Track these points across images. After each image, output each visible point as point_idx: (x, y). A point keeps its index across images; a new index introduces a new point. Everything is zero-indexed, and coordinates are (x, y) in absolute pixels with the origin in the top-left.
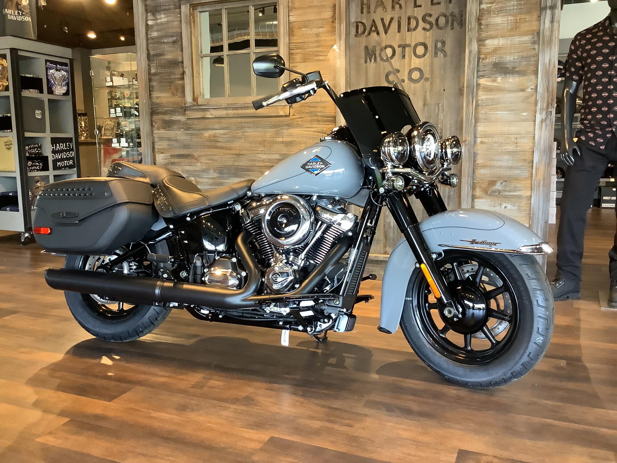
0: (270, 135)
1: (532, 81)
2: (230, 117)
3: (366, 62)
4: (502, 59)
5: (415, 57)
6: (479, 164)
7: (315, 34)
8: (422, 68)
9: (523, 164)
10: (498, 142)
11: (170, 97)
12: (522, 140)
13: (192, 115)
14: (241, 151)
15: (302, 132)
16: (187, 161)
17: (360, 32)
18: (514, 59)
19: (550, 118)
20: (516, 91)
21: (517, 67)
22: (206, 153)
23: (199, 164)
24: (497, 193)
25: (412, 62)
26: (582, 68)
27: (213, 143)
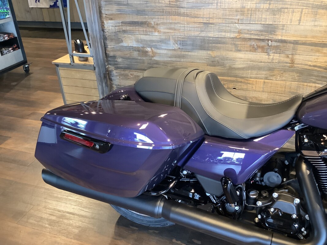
14: (210, 19)
16: (142, 30)
22: (165, 21)
23: (156, 34)
27: (174, 8)
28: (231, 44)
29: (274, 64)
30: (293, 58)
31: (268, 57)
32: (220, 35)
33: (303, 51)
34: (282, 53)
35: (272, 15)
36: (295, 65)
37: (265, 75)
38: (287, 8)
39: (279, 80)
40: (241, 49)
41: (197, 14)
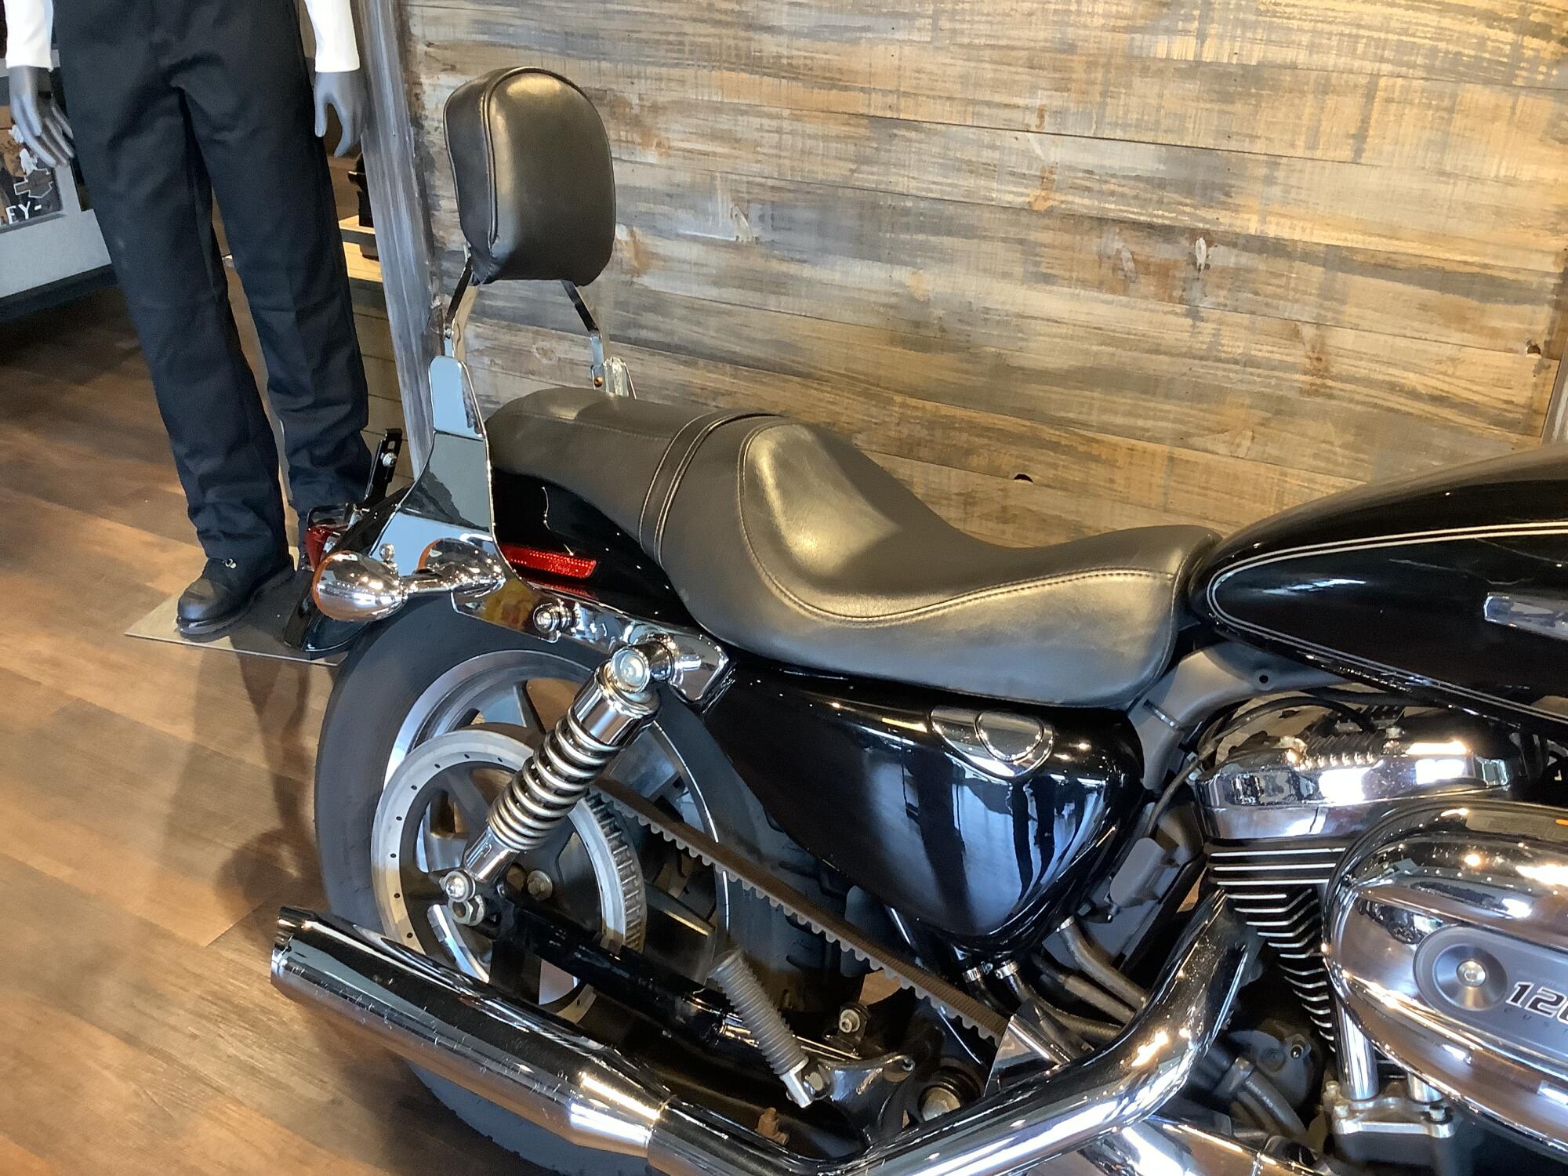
14: (903, 102)
22: (691, 95)
23: (652, 157)
27: (731, 32)
28: (1004, 240)
29: (1220, 365)
30: (1323, 344)
31: (1193, 326)
32: (950, 185)
33: (1376, 310)
34: (1266, 310)
35: (1215, 97)
36: (1330, 383)
37: (1174, 421)
38: (1293, 67)
39: (1252, 455)
40: (1053, 272)
41: (840, 71)
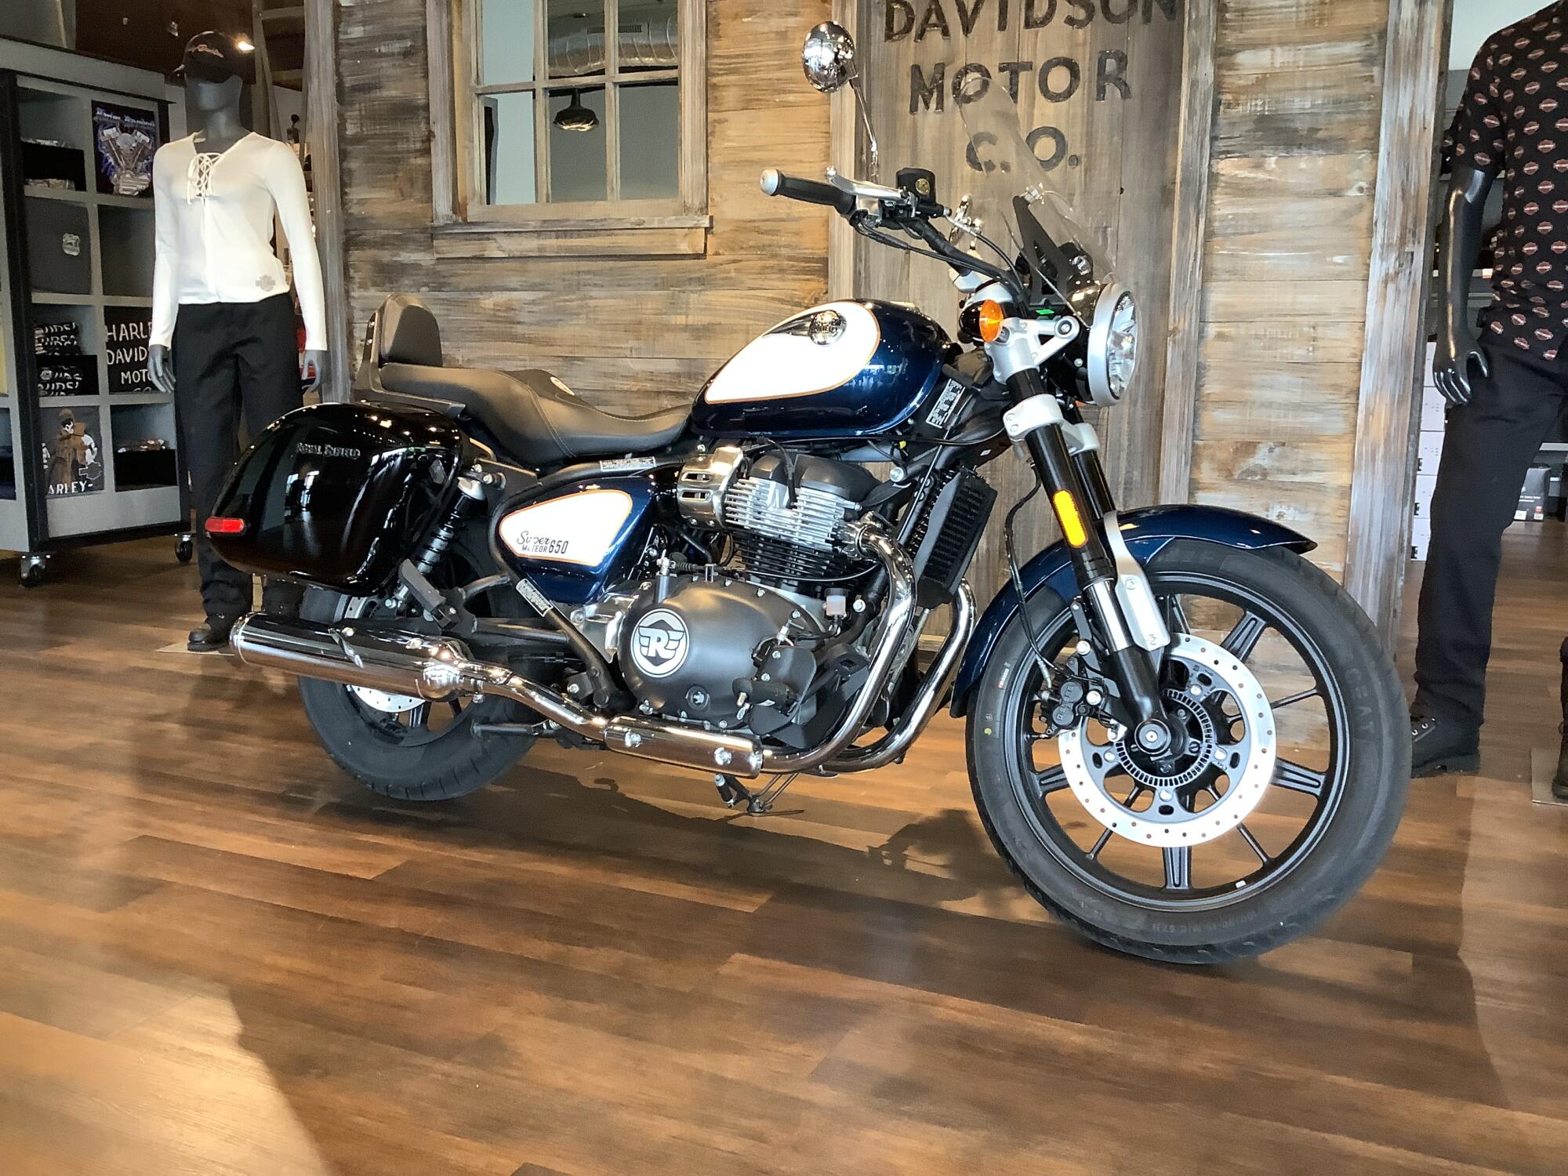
0: (655, 306)
1: (1360, 168)
2: (549, 257)
3: (913, 109)
4: (1280, 106)
5: (1043, 97)
6: (1211, 396)
7: (777, 32)
8: (1063, 130)
9: (1332, 397)
10: (1265, 335)
11: (394, 201)
12: (1330, 332)
13: (448, 248)
14: (576, 349)
15: (738, 300)
17: (896, 30)
18: (1313, 106)
19: (1408, 272)
20: (1316, 195)
21: (1321, 129)
24: (1259, 477)
25: (1036, 112)
26: (1501, 132)
27: (503, 325)
35: (694, 338)
38: (720, 324)
41: (550, 338)
